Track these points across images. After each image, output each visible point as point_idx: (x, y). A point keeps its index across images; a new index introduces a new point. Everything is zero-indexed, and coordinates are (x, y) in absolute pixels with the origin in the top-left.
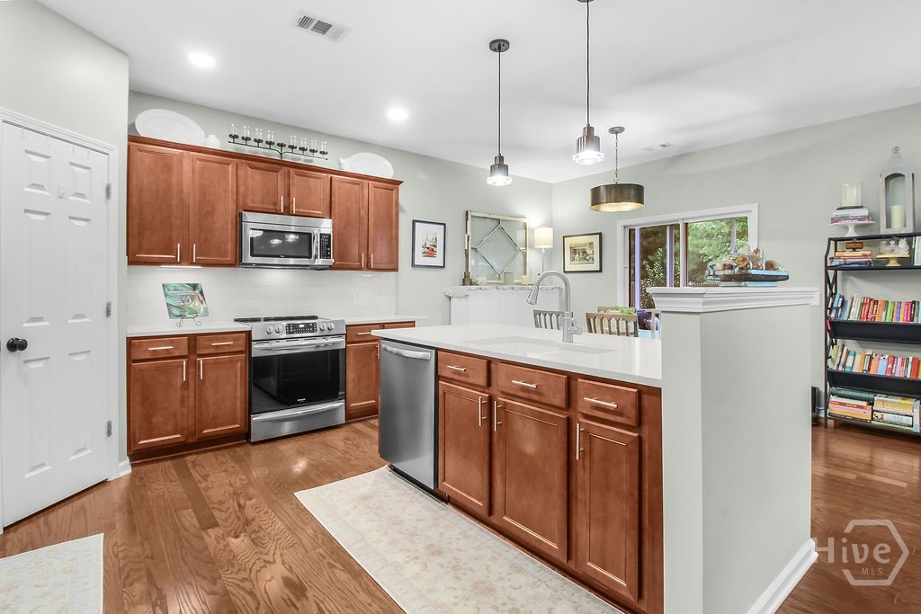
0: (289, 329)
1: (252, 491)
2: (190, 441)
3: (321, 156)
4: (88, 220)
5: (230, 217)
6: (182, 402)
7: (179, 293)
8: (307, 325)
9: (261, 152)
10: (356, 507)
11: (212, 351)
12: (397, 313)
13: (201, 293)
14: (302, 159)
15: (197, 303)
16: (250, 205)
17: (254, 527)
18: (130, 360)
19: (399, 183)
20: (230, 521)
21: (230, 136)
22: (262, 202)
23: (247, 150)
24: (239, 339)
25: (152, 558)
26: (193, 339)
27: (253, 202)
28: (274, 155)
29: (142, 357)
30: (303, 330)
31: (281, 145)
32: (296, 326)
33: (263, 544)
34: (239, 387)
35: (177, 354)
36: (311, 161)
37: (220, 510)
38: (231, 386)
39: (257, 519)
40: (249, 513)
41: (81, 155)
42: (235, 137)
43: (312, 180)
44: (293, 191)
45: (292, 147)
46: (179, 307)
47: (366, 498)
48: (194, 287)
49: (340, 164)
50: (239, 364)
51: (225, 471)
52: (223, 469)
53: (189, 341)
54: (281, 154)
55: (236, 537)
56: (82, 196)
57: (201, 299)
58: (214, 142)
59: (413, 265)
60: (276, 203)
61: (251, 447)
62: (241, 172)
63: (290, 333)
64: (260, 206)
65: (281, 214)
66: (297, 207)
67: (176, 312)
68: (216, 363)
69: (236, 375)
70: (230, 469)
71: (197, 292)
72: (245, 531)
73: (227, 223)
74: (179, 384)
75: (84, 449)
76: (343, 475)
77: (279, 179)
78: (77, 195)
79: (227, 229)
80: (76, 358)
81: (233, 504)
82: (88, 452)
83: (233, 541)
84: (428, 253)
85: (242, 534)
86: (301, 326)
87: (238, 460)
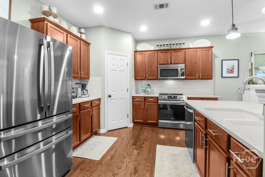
0: (169, 97)
1: (149, 140)
2: (145, 123)
3: (183, 45)
4: (123, 71)
5: (156, 67)
6: (143, 113)
7: (145, 87)
8: (174, 97)
9: (166, 48)
10: (169, 156)
11: (149, 101)
12: (214, 95)
13: (150, 87)
14: (178, 47)
15: (149, 89)
16: (161, 63)
17: (141, 149)
18: (133, 101)
19: (212, 47)
20: (138, 146)
21: (157, 45)
22: (164, 62)
23: (162, 48)
24: (156, 99)
25: (120, 147)
26: (145, 98)
27: (161, 62)
28: (169, 48)
29: (135, 101)
30: (173, 98)
31: (170, 45)
32: (171, 97)
33: (140, 155)
34: (156, 112)
35: (142, 101)
36: (181, 47)
37: (139, 142)
38: (154, 111)
39: (144, 148)
40: (144, 145)
41: (122, 58)
42: (158, 45)
43: (178, 53)
44: (173, 57)
45: (173, 44)
46: (144, 90)
47: (174, 155)
48: (149, 85)
49: (189, 46)
50: (156, 106)
51: (148, 133)
52: (148, 132)
53: (144, 98)
54: (170, 47)
55: (136, 150)
56: (122, 66)
57: (150, 88)
58: (152, 48)
59: (222, 77)
60: (168, 61)
61: (158, 128)
62: (159, 55)
63: (169, 98)
64: (163, 63)
65: (169, 64)
66: (174, 61)
67: (144, 91)
68: (151, 105)
69: (155, 108)
70: (149, 133)
71: (149, 86)
72: (139, 150)
73: (155, 69)
74: (142, 108)
75: (123, 119)
76: (174, 145)
77: (168, 54)
78: (121, 66)
79: (155, 70)
80: (121, 100)
81: (143, 141)
82: (124, 120)
83: (135, 150)
84: (229, 72)
85: (138, 150)
86: (172, 97)
87: (153, 131)
